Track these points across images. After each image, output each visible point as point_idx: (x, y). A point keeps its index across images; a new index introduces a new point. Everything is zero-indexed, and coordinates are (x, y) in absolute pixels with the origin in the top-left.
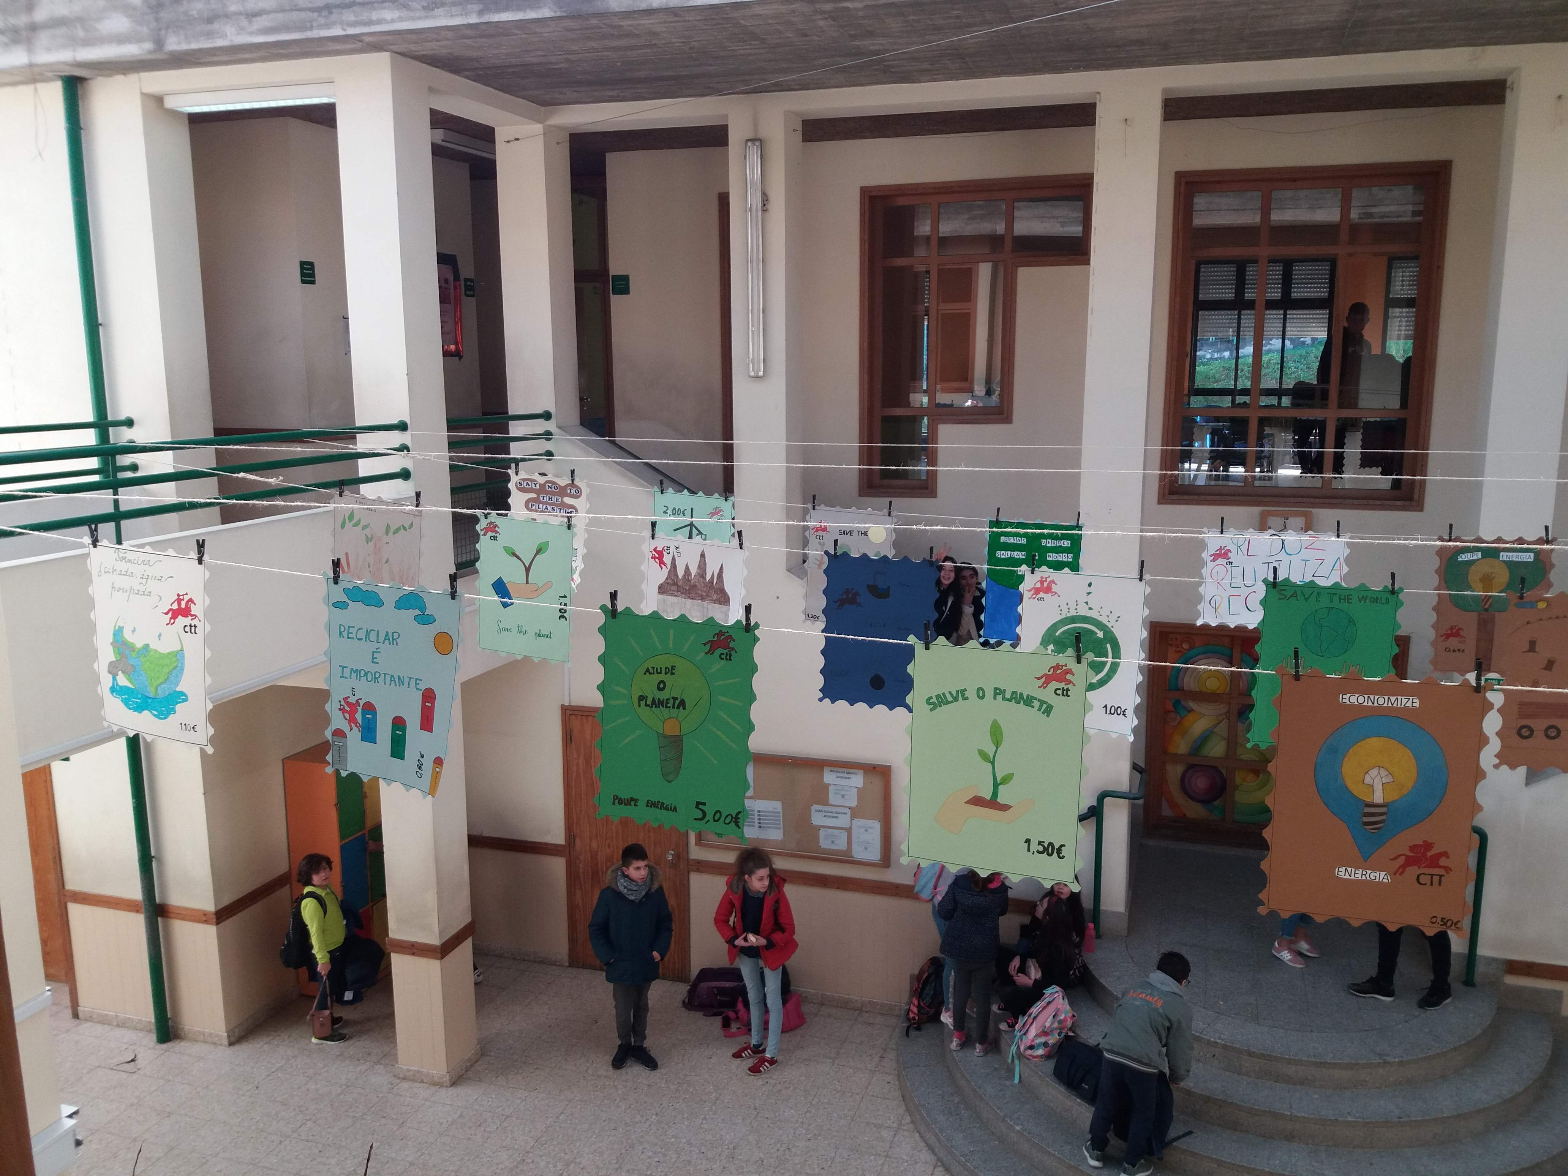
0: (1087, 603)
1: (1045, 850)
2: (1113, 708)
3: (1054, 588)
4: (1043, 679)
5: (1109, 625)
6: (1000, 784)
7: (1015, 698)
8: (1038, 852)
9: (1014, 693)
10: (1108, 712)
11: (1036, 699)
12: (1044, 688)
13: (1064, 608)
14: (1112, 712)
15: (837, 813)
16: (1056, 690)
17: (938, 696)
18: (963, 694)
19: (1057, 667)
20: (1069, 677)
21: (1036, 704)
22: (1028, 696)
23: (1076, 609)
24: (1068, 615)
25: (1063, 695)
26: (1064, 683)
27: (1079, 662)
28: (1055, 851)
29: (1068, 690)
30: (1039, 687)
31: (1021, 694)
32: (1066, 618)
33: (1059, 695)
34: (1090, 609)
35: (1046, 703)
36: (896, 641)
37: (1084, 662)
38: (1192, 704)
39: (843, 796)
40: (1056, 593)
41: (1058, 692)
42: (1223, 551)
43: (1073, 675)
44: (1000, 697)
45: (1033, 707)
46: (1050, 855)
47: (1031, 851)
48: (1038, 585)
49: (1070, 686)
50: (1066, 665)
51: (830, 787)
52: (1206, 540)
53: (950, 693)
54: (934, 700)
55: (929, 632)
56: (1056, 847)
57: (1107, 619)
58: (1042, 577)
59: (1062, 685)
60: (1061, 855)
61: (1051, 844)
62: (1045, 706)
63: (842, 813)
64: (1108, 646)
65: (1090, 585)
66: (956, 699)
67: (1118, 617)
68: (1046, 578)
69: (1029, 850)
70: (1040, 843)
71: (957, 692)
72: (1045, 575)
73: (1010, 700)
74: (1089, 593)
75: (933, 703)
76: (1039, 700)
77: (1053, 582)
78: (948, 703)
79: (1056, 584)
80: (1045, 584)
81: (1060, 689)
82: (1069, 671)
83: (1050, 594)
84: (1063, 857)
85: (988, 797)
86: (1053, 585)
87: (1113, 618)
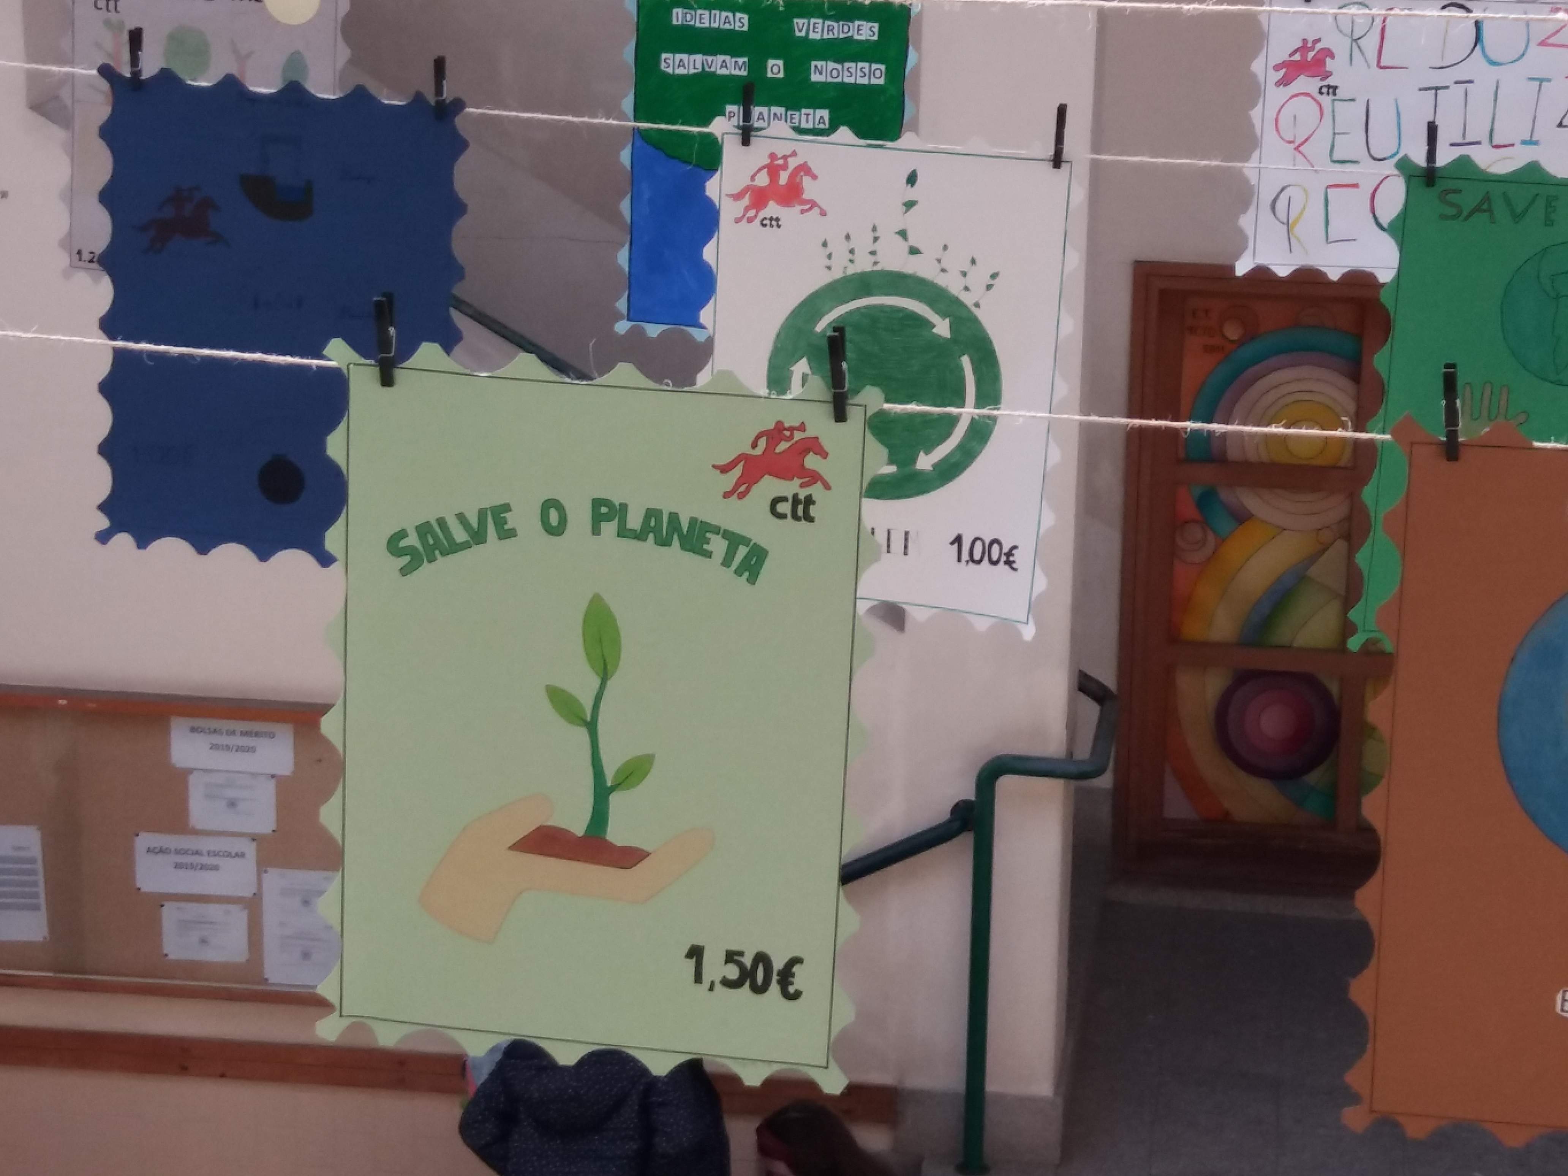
0: (903, 234)
1: (746, 977)
2: (978, 545)
3: (810, 189)
4: (737, 472)
5: (968, 299)
6: (613, 789)
7: (656, 531)
8: (727, 983)
9: (651, 514)
10: (965, 556)
11: (716, 530)
12: (742, 496)
13: (839, 248)
14: (977, 556)
15: (216, 854)
16: (775, 501)
17: (423, 530)
18: (500, 523)
19: (777, 433)
20: (811, 461)
21: (718, 545)
22: (693, 521)
23: (873, 253)
24: (850, 272)
25: (795, 517)
26: (797, 482)
27: (840, 415)
28: (775, 977)
29: (809, 501)
30: (727, 495)
31: (674, 518)
32: (846, 281)
33: (782, 516)
34: (914, 251)
35: (745, 541)
36: (289, 359)
37: (856, 416)
38: (1251, 501)
39: (232, 804)
40: (813, 204)
41: (783, 508)
42: (1311, 55)
43: (824, 455)
44: (609, 528)
45: (708, 555)
46: (759, 990)
47: (707, 978)
48: (763, 180)
49: (816, 491)
50: (802, 428)
51: (192, 779)
52: (1263, 19)
53: (461, 518)
54: (412, 540)
55: (392, 330)
56: (778, 964)
57: (962, 282)
58: (773, 156)
59: (790, 488)
60: (791, 989)
61: (762, 958)
62: (742, 551)
63: (229, 855)
64: (965, 362)
65: (912, 179)
66: (478, 537)
67: (994, 276)
68: (785, 157)
69: (698, 979)
70: (731, 957)
71: (482, 513)
72: (782, 149)
73: (639, 536)
74: (910, 205)
75: (410, 551)
76: (727, 535)
77: (804, 169)
78: (455, 548)
79: (815, 177)
80: (784, 178)
81: (784, 499)
82: (813, 446)
83: (798, 208)
84: (797, 995)
85: (578, 826)
86: (807, 181)
87: (978, 277)
